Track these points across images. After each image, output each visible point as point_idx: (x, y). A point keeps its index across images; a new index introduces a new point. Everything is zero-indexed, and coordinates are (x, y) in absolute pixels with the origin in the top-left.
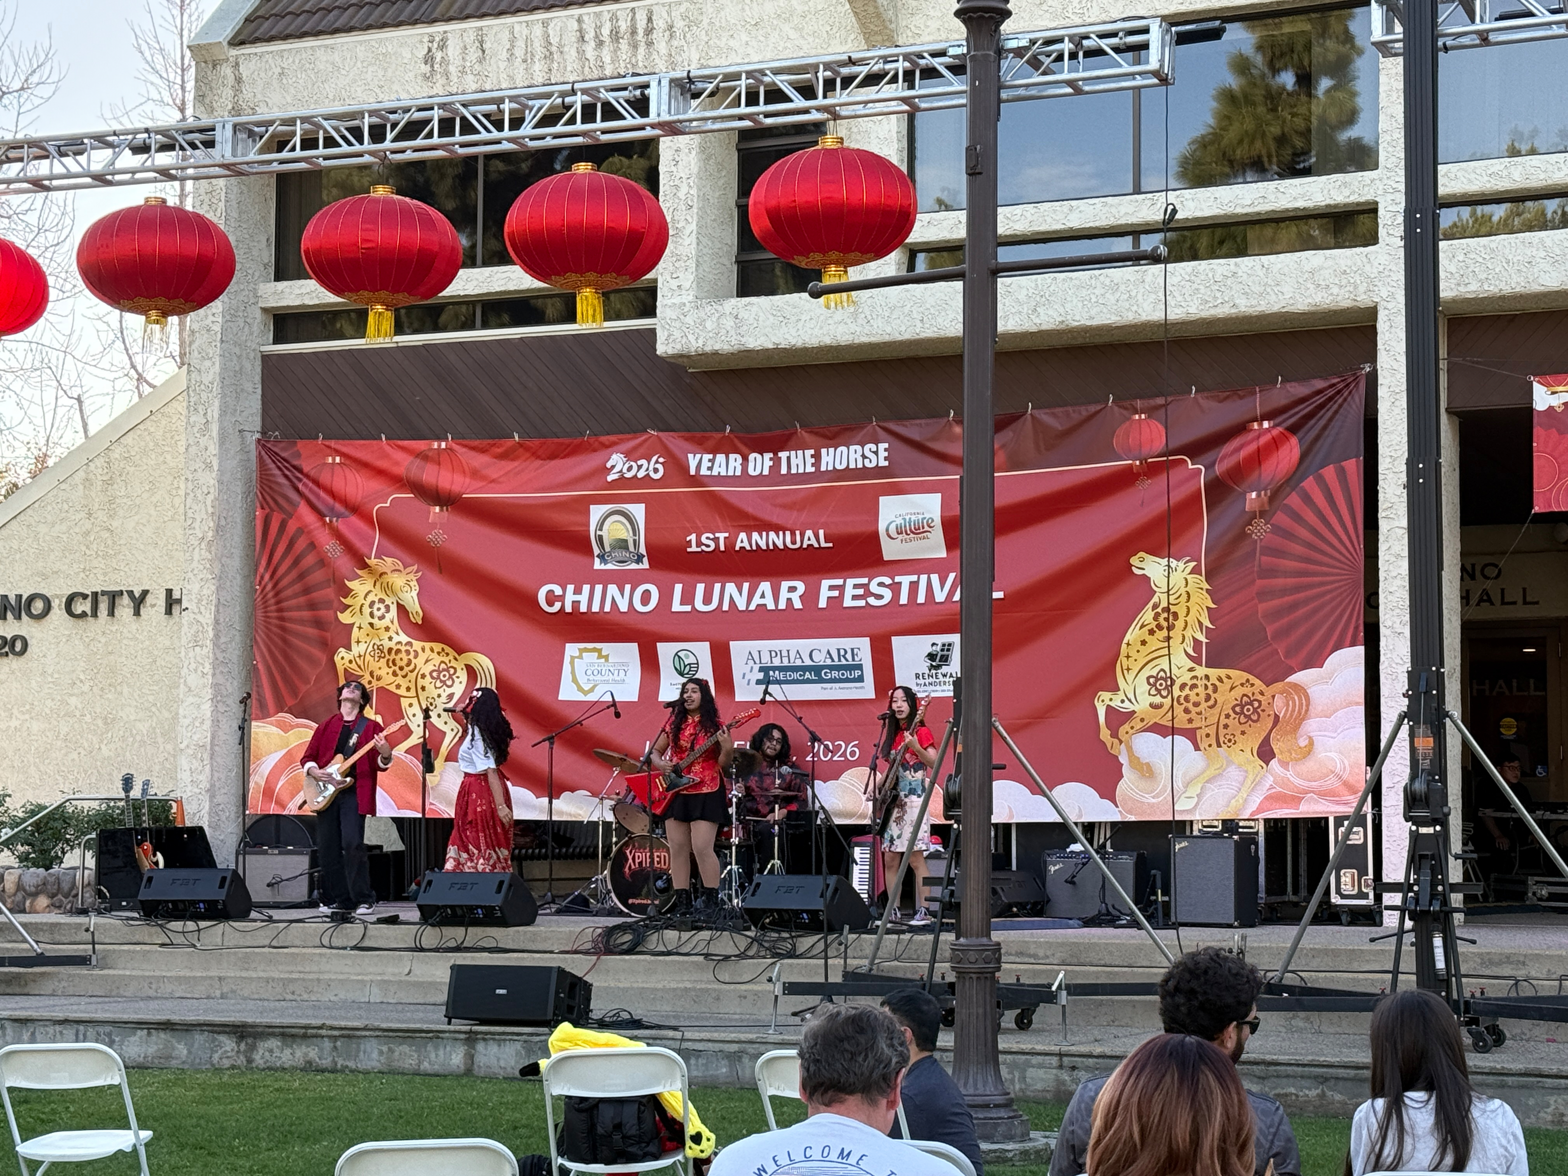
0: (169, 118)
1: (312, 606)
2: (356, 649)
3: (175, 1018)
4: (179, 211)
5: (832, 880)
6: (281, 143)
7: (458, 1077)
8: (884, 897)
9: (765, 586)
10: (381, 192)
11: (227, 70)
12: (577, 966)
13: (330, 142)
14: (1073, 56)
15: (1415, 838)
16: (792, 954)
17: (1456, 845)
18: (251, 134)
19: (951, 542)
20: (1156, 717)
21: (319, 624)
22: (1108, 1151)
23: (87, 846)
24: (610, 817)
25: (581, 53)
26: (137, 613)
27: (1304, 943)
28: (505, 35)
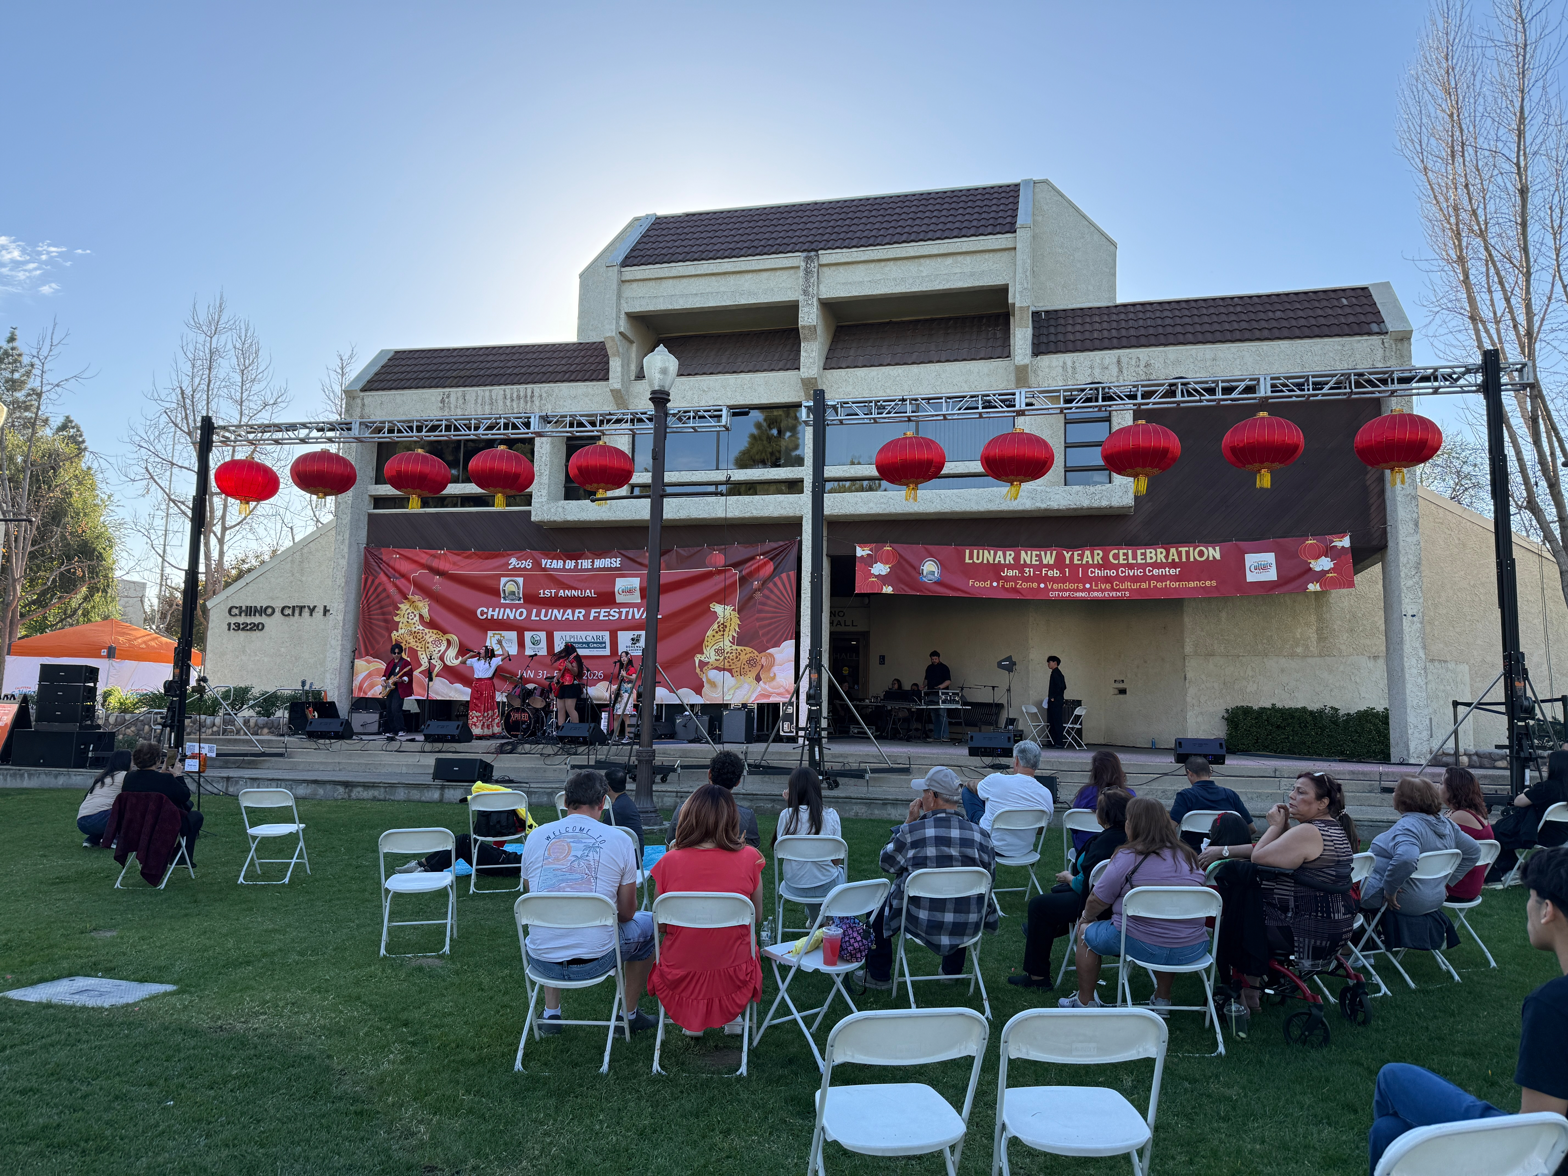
0: (334, 418)
1: (383, 614)
2: (401, 631)
3: (319, 779)
4: (337, 456)
5: (592, 725)
6: (379, 430)
7: (436, 803)
8: (613, 731)
9: (569, 611)
10: (420, 451)
11: (359, 401)
12: (488, 759)
13: (399, 431)
14: (694, 418)
15: (810, 711)
16: (575, 754)
17: (825, 713)
18: (367, 426)
19: (642, 597)
20: (717, 664)
21: (386, 621)
22: (684, 829)
23: (286, 708)
24: (505, 700)
25: (505, 403)
26: (311, 615)
27: (769, 750)
28: (474, 395)
